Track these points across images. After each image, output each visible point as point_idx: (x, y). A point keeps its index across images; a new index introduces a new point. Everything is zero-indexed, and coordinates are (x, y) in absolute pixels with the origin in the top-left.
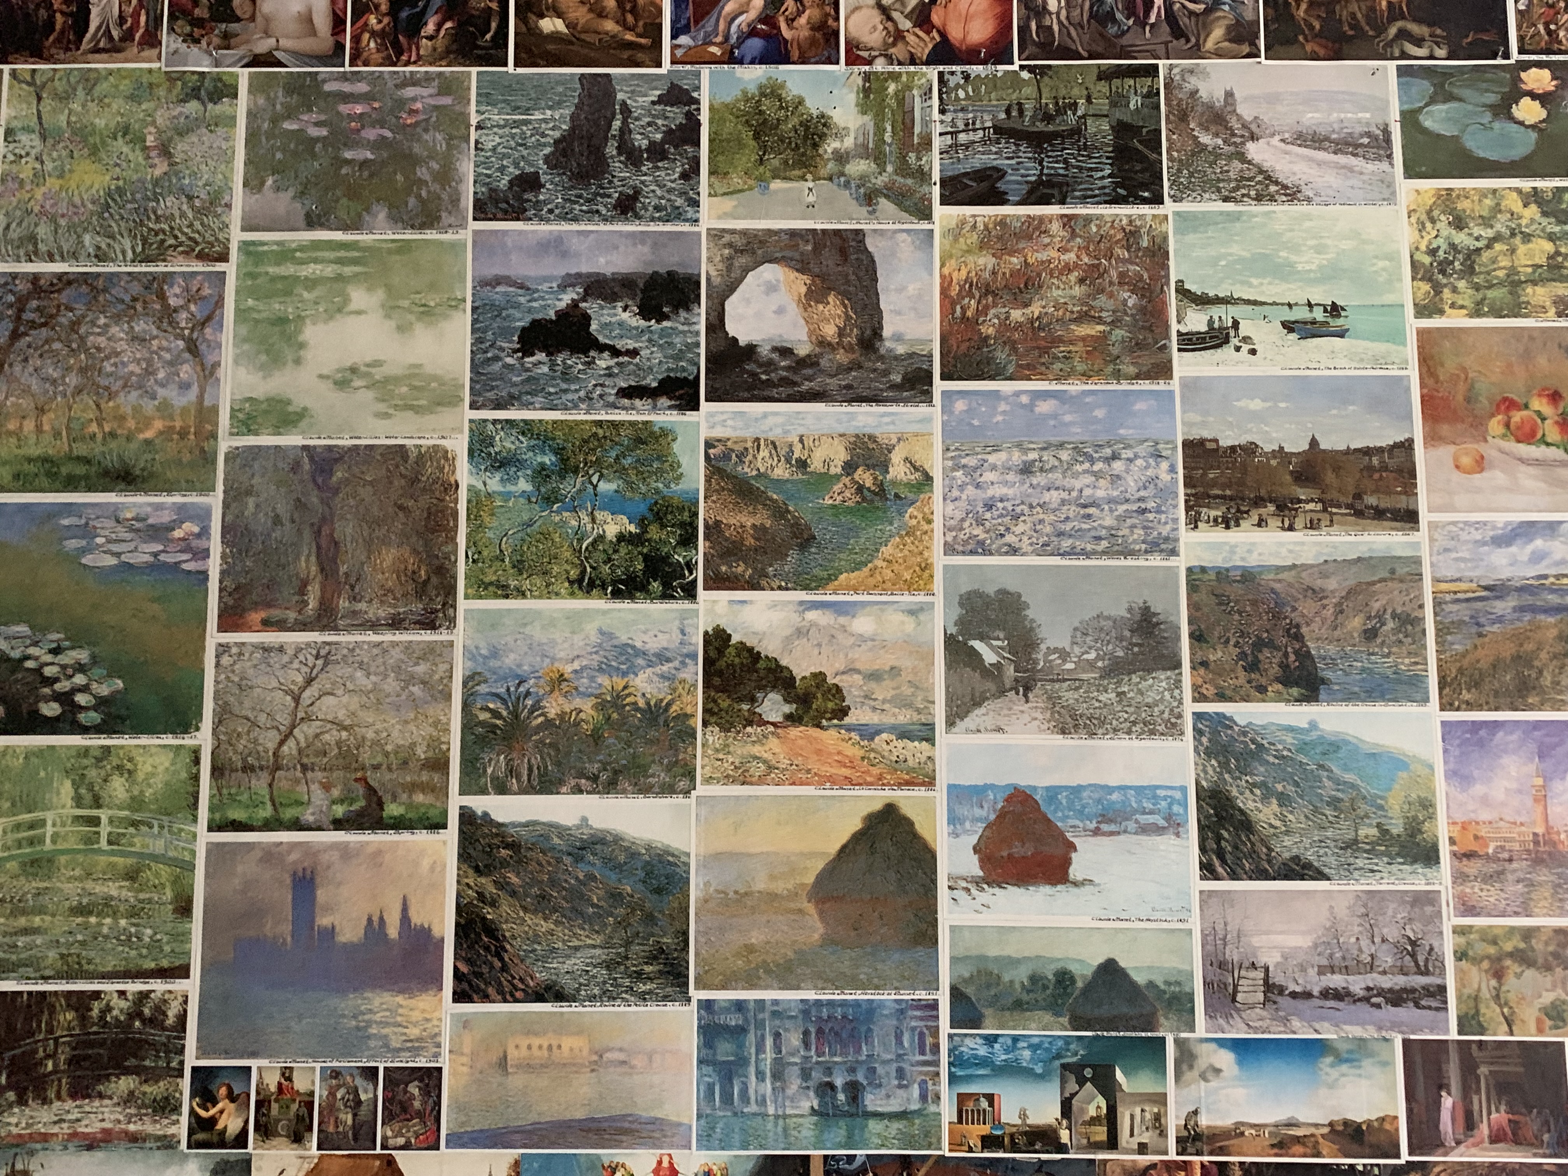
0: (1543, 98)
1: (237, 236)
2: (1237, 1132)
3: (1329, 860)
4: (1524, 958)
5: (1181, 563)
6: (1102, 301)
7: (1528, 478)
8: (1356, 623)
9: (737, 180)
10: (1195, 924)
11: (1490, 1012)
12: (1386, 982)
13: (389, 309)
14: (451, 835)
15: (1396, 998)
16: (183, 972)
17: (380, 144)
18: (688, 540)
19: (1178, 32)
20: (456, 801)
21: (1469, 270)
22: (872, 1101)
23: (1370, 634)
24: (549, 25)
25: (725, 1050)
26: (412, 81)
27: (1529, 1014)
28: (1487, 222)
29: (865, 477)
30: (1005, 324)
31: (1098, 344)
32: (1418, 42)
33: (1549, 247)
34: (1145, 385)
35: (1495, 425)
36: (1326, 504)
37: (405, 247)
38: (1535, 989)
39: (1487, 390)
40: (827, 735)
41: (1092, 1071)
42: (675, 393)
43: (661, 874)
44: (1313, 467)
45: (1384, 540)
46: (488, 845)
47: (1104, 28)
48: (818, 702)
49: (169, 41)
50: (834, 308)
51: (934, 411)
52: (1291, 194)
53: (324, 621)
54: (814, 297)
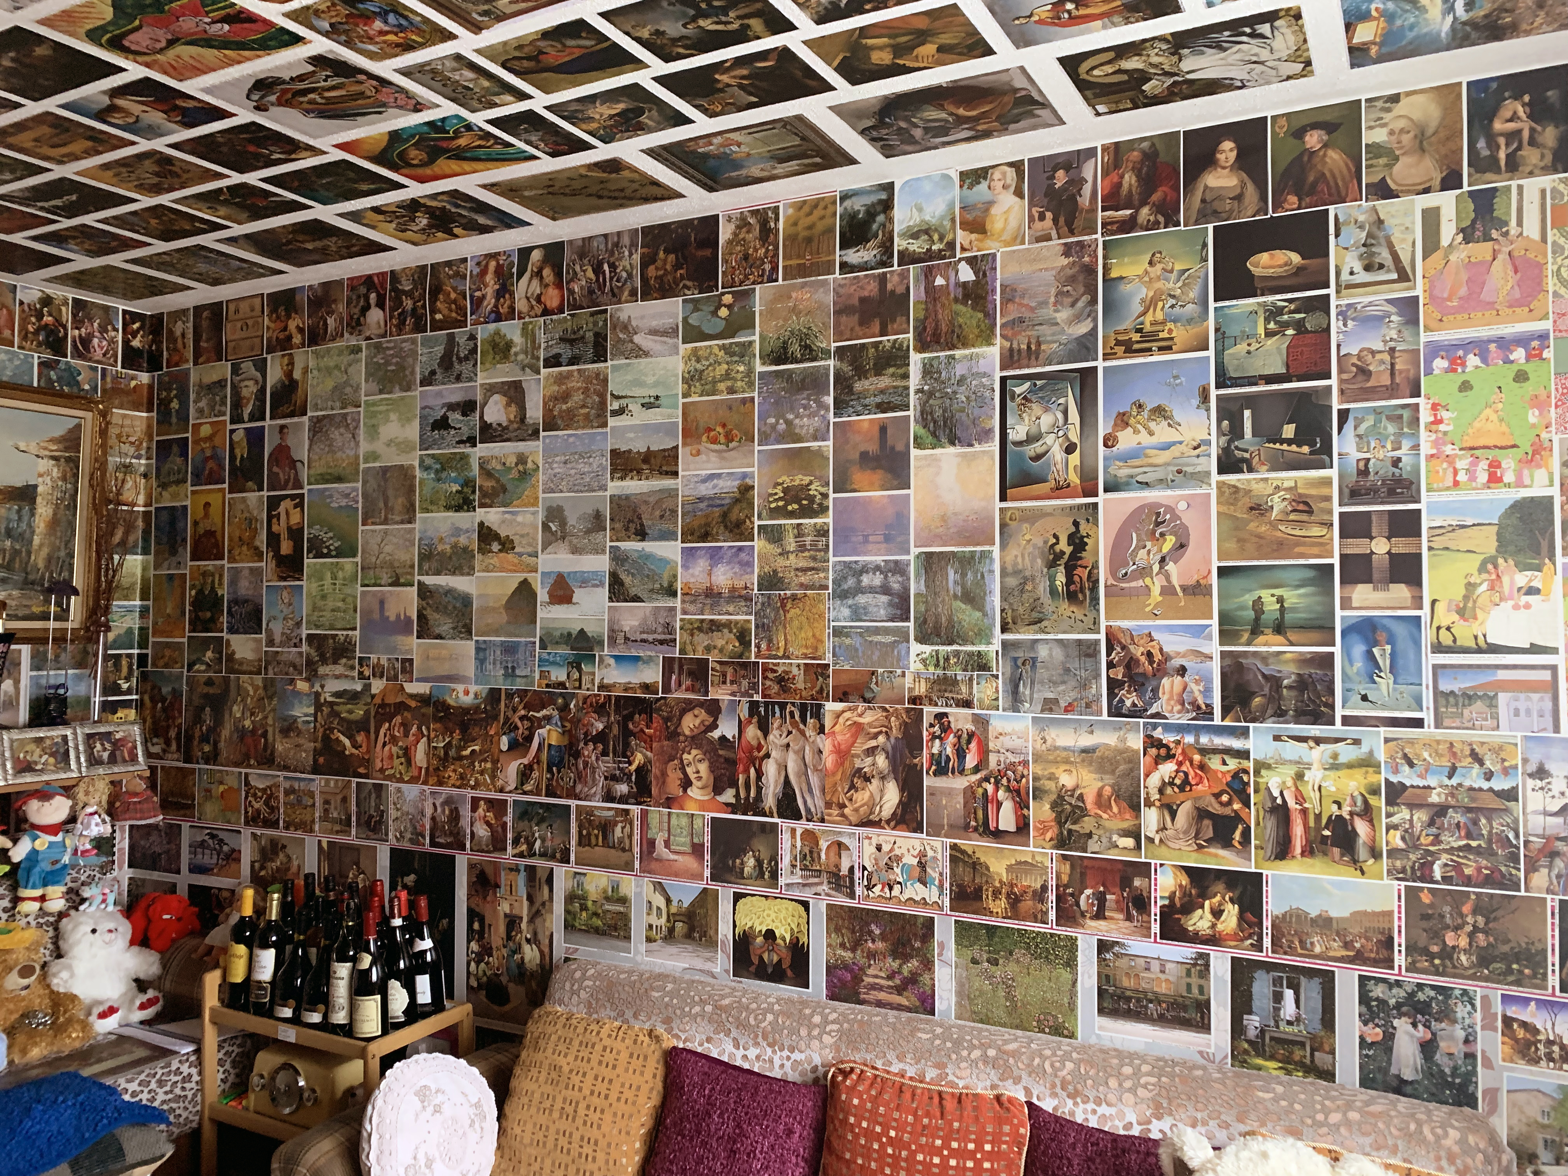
0: (729, 307)
1: (363, 398)
2: (614, 685)
3: (645, 596)
4: (700, 629)
5: (608, 493)
6: (589, 400)
7: (713, 457)
8: (658, 513)
9: (488, 365)
10: (606, 617)
11: (689, 648)
12: (659, 637)
13: (400, 420)
14: (416, 588)
15: (662, 642)
16: (355, 629)
17: (397, 364)
18: (474, 492)
19: (614, 295)
20: (417, 578)
21: (700, 379)
22: (518, 672)
23: (662, 517)
24: (438, 316)
25: (481, 655)
26: (404, 341)
27: (700, 649)
28: (707, 359)
29: (521, 468)
30: (561, 411)
31: (587, 416)
32: (689, 288)
33: (725, 366)
34: (600, 430)
35: (704, 438)
36: (651, 470)
37: (402, 398)
38: (702, 640)
39: (702, 425)
40: (510, 556)
41: (576, 664)
42: (471, 441)
43: (466, 601)
44: (648, 457)
45: (668, 483)
46: (424, 592)
47: (592, 296)
48: (507, 545)
49: (346, 335)
50: (513, 408)
51: (540, 443)
52: (646, 354)
53: (385, 522)
54: (508, 405)
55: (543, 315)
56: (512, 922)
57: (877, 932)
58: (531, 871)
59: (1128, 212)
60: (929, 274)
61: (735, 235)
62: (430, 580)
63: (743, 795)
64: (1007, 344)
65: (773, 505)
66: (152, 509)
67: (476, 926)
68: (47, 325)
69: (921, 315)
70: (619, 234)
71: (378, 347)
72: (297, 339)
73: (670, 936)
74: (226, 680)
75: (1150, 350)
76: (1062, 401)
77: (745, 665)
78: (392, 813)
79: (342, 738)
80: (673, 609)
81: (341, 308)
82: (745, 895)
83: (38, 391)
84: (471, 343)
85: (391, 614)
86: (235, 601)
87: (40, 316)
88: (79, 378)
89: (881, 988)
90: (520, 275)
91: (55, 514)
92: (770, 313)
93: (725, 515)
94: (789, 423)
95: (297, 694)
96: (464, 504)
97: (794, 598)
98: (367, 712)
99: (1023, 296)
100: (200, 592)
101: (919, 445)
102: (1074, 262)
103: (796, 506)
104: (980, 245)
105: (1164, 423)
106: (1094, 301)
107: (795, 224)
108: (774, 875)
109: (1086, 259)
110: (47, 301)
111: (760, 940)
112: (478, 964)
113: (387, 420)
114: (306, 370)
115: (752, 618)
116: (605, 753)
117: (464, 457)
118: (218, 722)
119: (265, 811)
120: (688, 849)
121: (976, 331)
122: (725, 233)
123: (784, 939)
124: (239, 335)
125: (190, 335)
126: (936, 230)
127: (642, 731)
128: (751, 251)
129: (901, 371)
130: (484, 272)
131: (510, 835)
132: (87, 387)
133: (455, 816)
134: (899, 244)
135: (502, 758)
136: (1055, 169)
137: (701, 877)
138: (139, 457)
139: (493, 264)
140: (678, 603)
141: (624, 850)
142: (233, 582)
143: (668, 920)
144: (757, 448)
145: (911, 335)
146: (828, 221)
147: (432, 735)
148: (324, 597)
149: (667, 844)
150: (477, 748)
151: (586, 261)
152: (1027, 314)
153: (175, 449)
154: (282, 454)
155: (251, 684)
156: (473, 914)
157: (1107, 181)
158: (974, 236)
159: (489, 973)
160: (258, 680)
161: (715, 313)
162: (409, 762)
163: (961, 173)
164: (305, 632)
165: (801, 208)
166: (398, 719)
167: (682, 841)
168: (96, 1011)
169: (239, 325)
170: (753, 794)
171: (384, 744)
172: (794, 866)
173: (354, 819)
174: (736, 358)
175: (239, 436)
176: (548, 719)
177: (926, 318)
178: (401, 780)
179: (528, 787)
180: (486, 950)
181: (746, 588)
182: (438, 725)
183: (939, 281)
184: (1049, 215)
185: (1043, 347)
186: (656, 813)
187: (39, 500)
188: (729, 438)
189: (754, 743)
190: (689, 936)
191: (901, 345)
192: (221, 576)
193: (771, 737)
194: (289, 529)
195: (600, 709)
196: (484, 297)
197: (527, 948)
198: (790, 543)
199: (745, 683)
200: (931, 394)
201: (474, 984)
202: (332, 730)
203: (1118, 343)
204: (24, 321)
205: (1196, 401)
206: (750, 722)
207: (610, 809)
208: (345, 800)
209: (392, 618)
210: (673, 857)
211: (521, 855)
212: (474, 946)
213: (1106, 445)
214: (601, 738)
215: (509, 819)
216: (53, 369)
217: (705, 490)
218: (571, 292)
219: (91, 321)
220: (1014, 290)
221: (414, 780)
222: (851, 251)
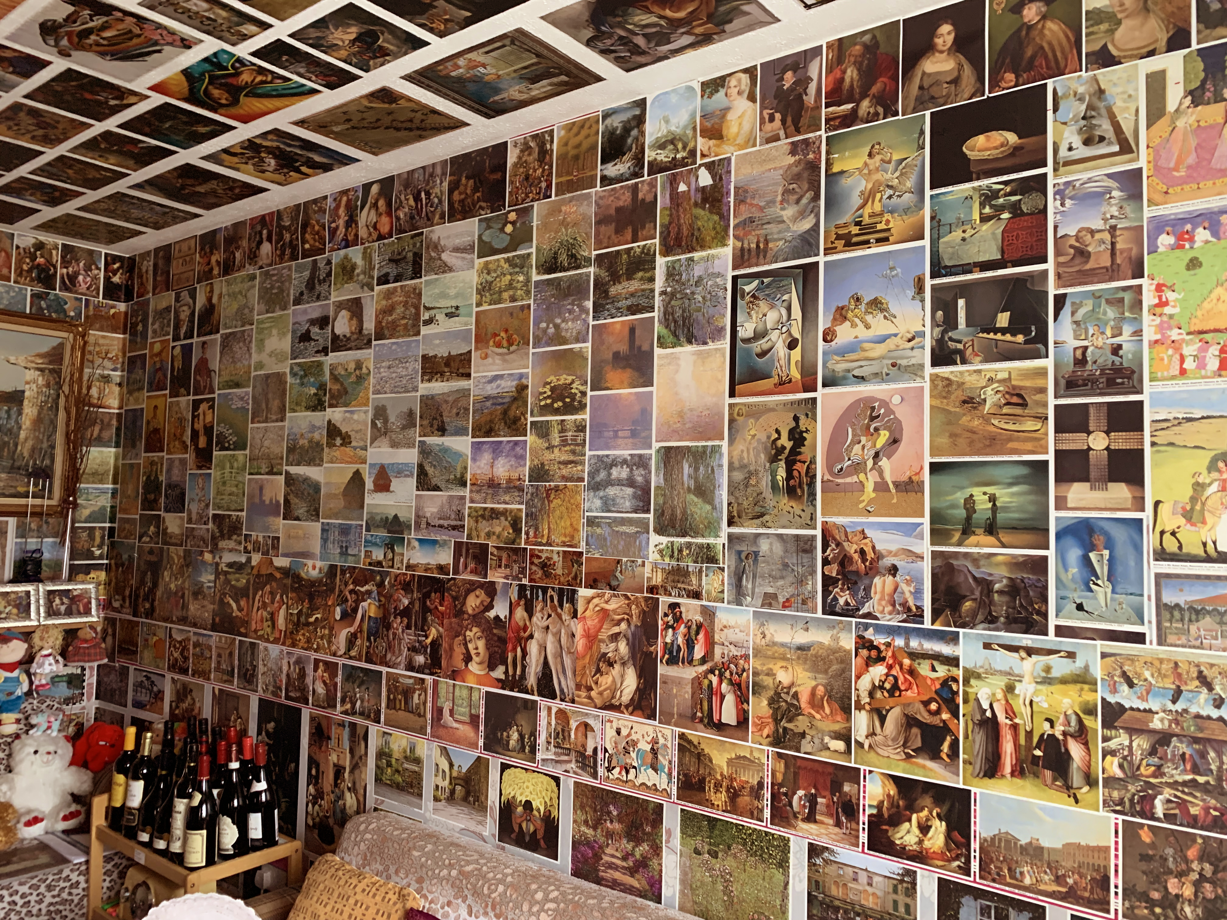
0: (513, 223)
1: (256, 317)
2: (416, 566)
3: (442, 485)
4: (483, 517)
5: (419, 394)
6: (408, 312)
7: (498, 360)
8: (454, 411)
9: (338, 286)
10: (414, 504)
11: (474, 533)
12: (452, 523)
13: (278, 334)
14: (283, 477)
15: (454, 528)
16: (242, 510)
17: (279, 287)
18: (325, 395)
20: (285, 468)
21: (490, 289)
22: (350, 551)
23: (458, 414)
24: (307, 246)
25: (325, 535)
26: (284, 268)
27: (483, 535)
28: (495, 271)
29: (358, 372)
31: (406, 326)
32: (483, 209)
33: (509, 277)
34: (415, 338)
35: (491, 343)
36: (451, 372)
37: (281, 316)
38: (484, 526)
39: (490, 330)
40: (348, 449)
41: (390, 546)
42: (325, 351)
43: (316, 487)
44: (449, 361)
45: (463, 384)
46: (290, 480)
47: (413, 222)
48: (346, 440)
49: (247, 265)
50: (354, 322)
51: (371, 351)
52: (451, 270)
53: (266, 421)
54: (351, 319)
55: (378, 240)
56: (339, 771)
57: (615, 813)
58: (353, 726)
59: (850, 106)
60: (673, 181)
61: (520, 158)
62: (294, 470)
63: (511, 672)
64: (739, 244)
65: (542, 403)
66: (123, 411)
67: (314, 772)
68: (39, 265)
69: (667, 220)
70: (434, 165)
71: (267, 273)
72: (216, 272)
73: (451, 798)
74: (162, 549)
75: (867, 242)
76: (786, 297)
77: (516, 551)
78: (261, 669)
79: (232, 602)
80: (463, 498)
81: (245, 243)
82: (509, 766)
83: (30, 317)
84: (328, 267)
85: (267, 499)
86: (169, 486)
87: (33, 257)
88: (66, 307)
89: (616, 868)
90: (362, 208)
91: (39, 413)
92: (545, 226)
93: (505, 412)
94: (557, 326)
95: (204, 562)
96: (318, 405)
97: (557, 489)
98: (248, 581)
99: (753, 198)
100: (148, 477)
101: (662, 345)
102: (800, 160)
103: (560, 404)
104: (717, 150)
105: (881, 316)
106: (817, 197)
107: (566, 144)
108: (533, 750)
109: (811, 156)
110: (40, 246)
111: (520, 809)
112: (313, 805)
113: (270, 335)
114: (220, 296)
115: (523, 507)
116: (408, 627)
117: (320, 364)
118: (155, 585)
119: (180, 659)
120: (467, 719)
121: (713, 233)
122: (512, 158)
123: (539, 810)
124: (182, 269)
125: (151, 273)
126: (680, 139)
127: (436, 608)
128: (531, 172)
129: (648, 275)
130: (338, 207)
131: (339, 695)
132: (72, 314)
133: (302, 675)
134: (649, 155)
135: (336, 627)
136: (784, 72)
137: (475, 746)
138: (114, 370)
139: (345, 199)
140: (466, 492)
141: (419, 715)
142: (169, 471)
143: (451, 783)
144: (532, 351)
145: (657, 241)
146: (591, 140)
147: (290, 602)
148: (224, 483)
149: (452, 713)
150: (319, 616)
151: (409, 191)
152: (757, 214)
153: (139, 363)
154: (203, 364)
155: (176, 553)
156: (312, 762)
157: (831, 78)
158: (712, 142)
159: (321, 814)
160: (181, 550)
161: (502, 230)
162: (274, 625)
163: (703, 84)
164: (211, 512)
165: (571, 129)
166: (268, 588)
167: (463, 711)
168: (24, 820)
169: (181, 261)
170: (518, 672)
171: (258, 610)
172: (549, 743)
173: (236, 671)
174: (517, 270)
175: (178, 350)
176: (369, 592)
177: (670, 223)
178: (267, 641)
179: (353, 653)
180: (319, 795)
181: (519, 479)
182: (294, 595)
183: (682, 188)
184: (778, 116)
185: (771, 245)
186: (445, 683)
187: (26, 402)
188: (510, 343)
189: (521, 624)
190: (465, 799)
191: (649, 250)
192: (162, 464)
193: (534, 619)
194: (205, 427)
195: (406, 587)
196: (337, 228)
197: (348, 795)
198: (555, 438)
199: (516, 567)
200: (673, 295)
201: (311, 823)
202: (225, 594)
203: (839, 237)
204: (19, 262)
205: (911, 293)
206: (518, 605)
207: (410, 677)
208: (231, 654)
209: (267, 502)
210: (455, 725)
211: (345, 713)
212: (312, 789)
213: (825, 340)
214: (406, 613)
215: (339, 679)
216: (43, 299)
217: (491, 390)
218: (398, 218)
219: (78, 261)
220: (746, 191)
221: (276, 641)
222: (609, 165)
